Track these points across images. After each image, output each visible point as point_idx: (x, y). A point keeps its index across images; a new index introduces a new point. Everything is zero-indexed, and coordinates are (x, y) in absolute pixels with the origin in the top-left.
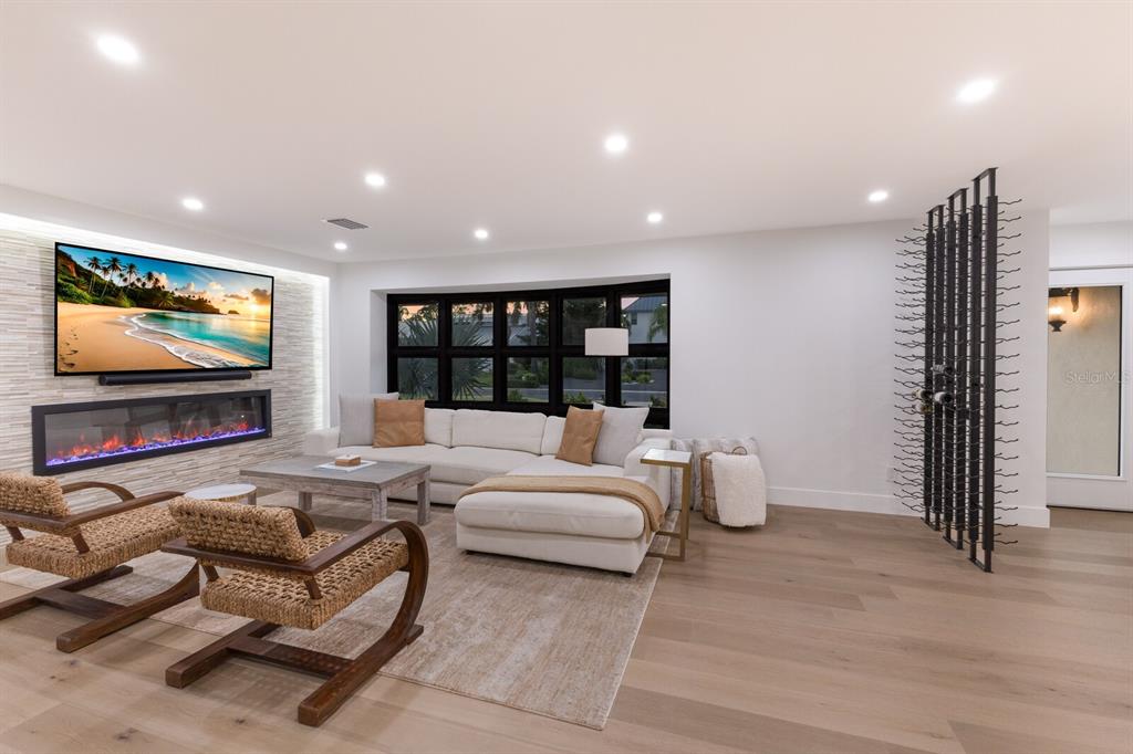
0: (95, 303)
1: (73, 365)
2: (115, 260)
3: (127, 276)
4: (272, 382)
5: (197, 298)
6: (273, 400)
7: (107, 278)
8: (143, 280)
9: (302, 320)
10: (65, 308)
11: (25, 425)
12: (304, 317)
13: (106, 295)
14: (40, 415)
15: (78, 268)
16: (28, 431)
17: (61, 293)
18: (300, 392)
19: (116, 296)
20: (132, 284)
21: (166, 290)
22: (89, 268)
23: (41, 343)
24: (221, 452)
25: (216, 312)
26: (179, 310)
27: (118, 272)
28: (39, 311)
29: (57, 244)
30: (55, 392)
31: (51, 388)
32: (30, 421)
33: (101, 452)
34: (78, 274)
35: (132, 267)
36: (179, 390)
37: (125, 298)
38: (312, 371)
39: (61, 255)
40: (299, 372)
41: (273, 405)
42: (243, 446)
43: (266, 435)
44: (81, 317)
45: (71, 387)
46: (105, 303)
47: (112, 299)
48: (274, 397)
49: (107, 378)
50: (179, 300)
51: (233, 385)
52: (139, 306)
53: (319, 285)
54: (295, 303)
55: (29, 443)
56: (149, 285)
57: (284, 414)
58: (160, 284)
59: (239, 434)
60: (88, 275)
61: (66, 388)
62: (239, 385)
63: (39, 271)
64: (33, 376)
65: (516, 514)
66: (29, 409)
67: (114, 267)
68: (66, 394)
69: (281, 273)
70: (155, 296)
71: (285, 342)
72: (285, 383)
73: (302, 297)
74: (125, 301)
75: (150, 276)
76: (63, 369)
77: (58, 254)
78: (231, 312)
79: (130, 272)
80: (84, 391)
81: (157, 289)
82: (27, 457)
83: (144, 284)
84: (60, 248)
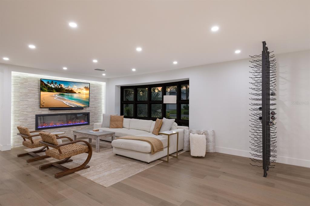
0: (48, 92)
1: (43, 106)
2: (52, 82)
3: (55, 85)
4: (90, 110)
5: (71, 89)
6: (90, 115)
7: (51, 86)
8: (58, 86)
9: (98, 94)
10: (42, 93)
11: (34, 119)
12: (99, 93)
13: (50, 90)
14: (37, 116)
15: (45, 84)
16: (35, 120)
17: (42, 90)
18: (98, 113)
19: (52, 90)
20: (56, 87)
21: (63, 88)
22: (47, 84)
23: (38, 101)
24: (77, 128)
25: (75, 93)
26: (66, 93)
27: (53, 84)
28: (37, 94)
29: (41, 79)
30: (40, 112)
31: (39, 111)
32: (35, 118)
33: (49, 125)
34: (45, 85)
35: (56, 83)
36: (67, 112)
37: (54, 90)
38: (101, 108)
39: (42, 81)
40: (98, 108)
41: (90, 116)
42: (82, 126)
43: (88, 124)
44: (45, 95)
45: (44, 111)
46: (50, 92)
47: (52, 91)
48: (90, 114)
49: (50, 109)
50: (66, 90)
51: (80, 111)
52: (57, 92)
53: (103, 84)
54: (97, 90)
55: (35, 123)
56: (60, 87)
57: (93, 119)
58: (62, 87)
59: (81, 123)
60: (47, 85)
61: (42, 111)
62: (81, 111)
63: (37, 85)
64: (36, 108)
65: (123, 145)
66: (35, 115)
67: (52, 83)
68: (42, 112)
69: (92, 82)
70: (61, 89)
71: (94, 100)
72: (94, 111)
73: (98, 88)
74: (55, 91)
75: (60, 85)
76: (41, 107)
77: (41, 81)
78: (79, 93)
79: (56, 84)
80: (46, 112)
81: (61, 88)
82: (34, 126)
83: (58, 87)
84: (41, 80)
